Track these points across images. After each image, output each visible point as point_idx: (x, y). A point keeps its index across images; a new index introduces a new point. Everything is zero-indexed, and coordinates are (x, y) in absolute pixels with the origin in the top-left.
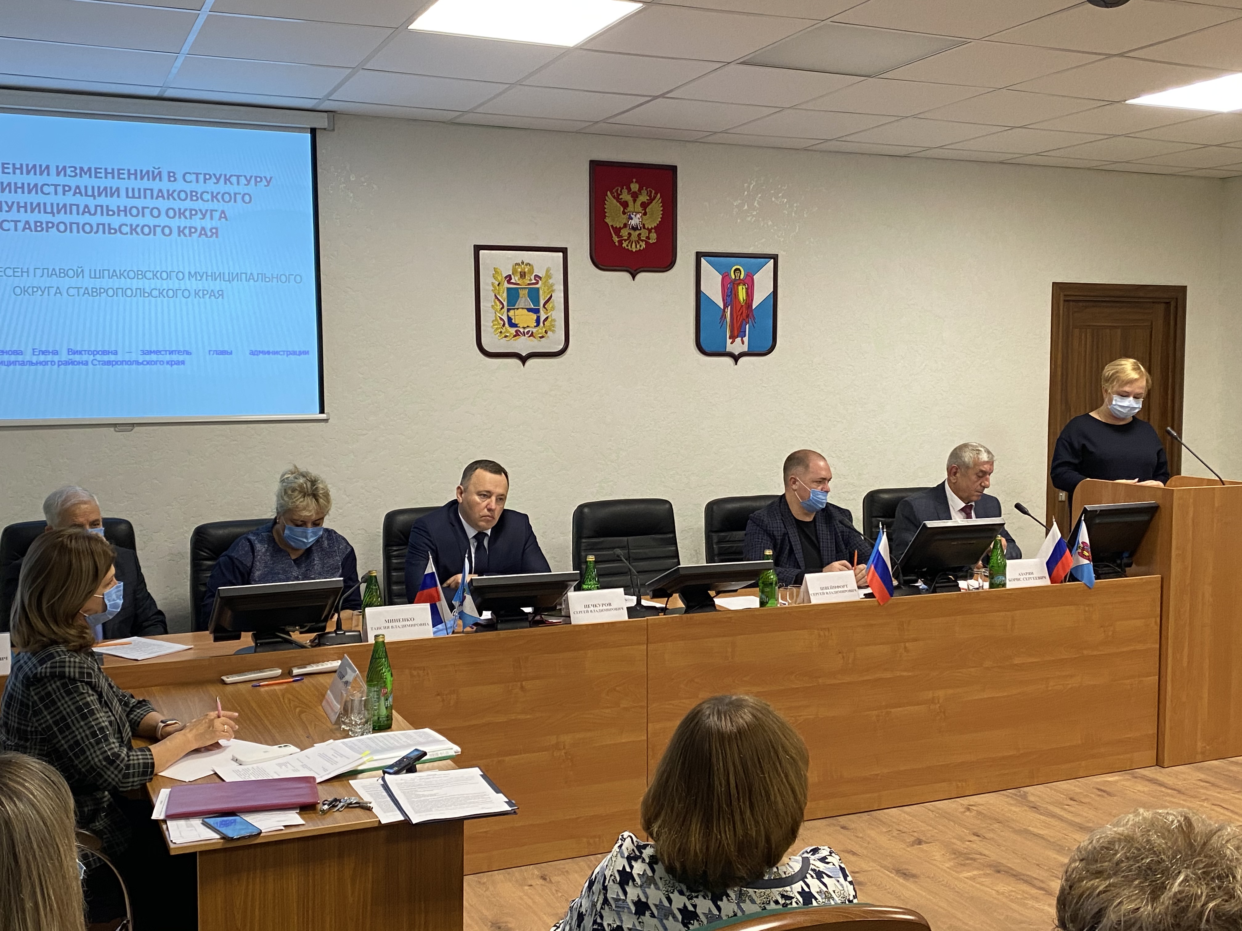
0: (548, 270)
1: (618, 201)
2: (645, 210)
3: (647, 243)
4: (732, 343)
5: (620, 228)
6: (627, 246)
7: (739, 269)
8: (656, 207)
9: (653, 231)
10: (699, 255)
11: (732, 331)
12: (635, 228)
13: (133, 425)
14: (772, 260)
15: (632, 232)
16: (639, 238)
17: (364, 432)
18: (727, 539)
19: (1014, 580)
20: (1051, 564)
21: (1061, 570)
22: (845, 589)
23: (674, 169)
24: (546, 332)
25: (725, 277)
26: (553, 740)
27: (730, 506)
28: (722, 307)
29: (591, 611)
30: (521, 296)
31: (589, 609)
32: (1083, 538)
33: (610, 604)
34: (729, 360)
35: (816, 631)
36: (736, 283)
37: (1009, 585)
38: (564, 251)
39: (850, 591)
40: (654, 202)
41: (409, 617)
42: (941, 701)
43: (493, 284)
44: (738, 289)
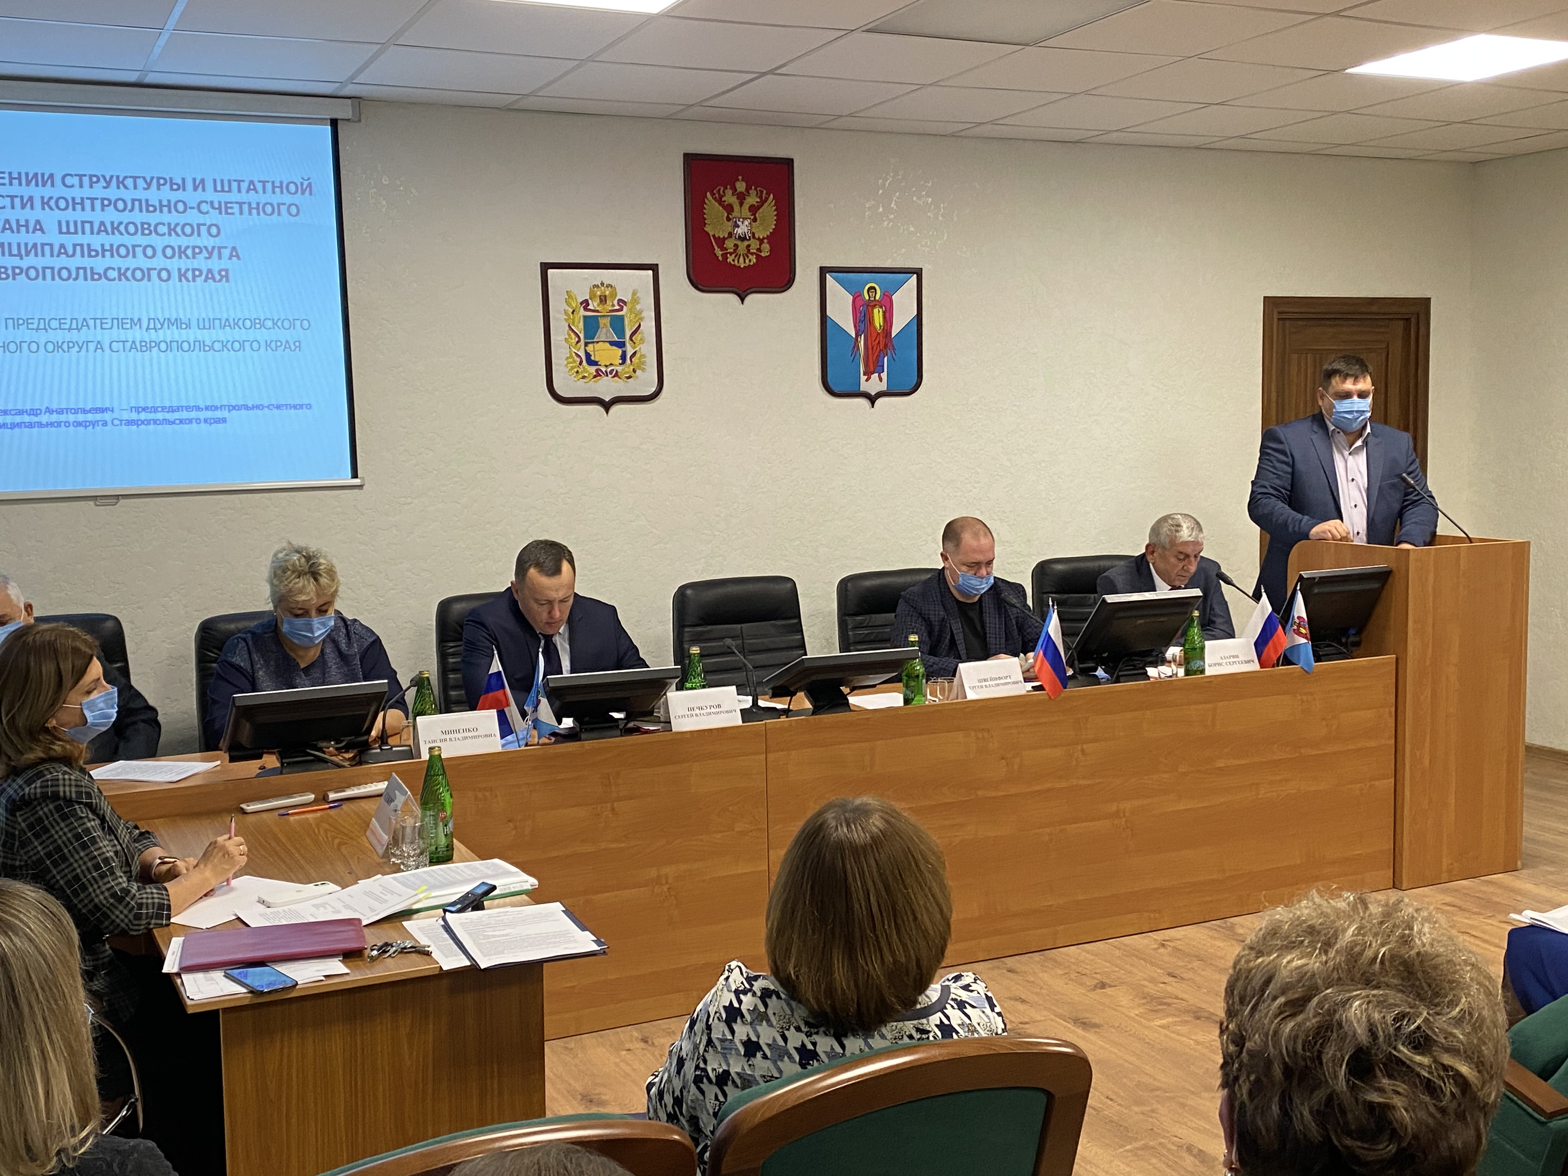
0: (634, 293)
1: (720, 204)
2: (754, 214)
3: (758, 257)
4: (867, 380)
5: (724, 239)
6: (734, 260)
7: (874, 288)
8: (769, 212)
9: (766, 241)
10: (824, 271)
11: (866, 365)
12: (742, 239)
13: (118, 497)
14: (915, 276)
15: (739, 243)
16: (749, 251)
17: (409, 500)
18: (865, 625)
19: (1215, 665)
20: (1261, 644)
21: (1272, 653)
22: (1008, 680)
23: (789, 162)
24: (634, 371)
25: (857, 297)
26: (653, 873)
27: (868, 583)
28: (854, 336)
29: (696, 715)
30: (601, 325)
31: (694, 713)
32: (1298, 612)
33: (719, 706)
34: (863, 402)
35: (973, 734)
36: (871, 305)
37: (1208, 672)
38: (654, 268)
39: (1014, 683)
40: (766, 205)
41: (471, 727)
42: (1127, 814)
43: (566, 312)
44: (873, 313)
